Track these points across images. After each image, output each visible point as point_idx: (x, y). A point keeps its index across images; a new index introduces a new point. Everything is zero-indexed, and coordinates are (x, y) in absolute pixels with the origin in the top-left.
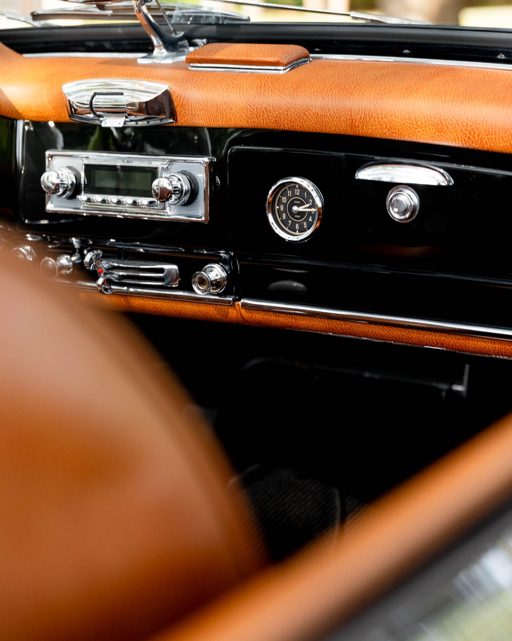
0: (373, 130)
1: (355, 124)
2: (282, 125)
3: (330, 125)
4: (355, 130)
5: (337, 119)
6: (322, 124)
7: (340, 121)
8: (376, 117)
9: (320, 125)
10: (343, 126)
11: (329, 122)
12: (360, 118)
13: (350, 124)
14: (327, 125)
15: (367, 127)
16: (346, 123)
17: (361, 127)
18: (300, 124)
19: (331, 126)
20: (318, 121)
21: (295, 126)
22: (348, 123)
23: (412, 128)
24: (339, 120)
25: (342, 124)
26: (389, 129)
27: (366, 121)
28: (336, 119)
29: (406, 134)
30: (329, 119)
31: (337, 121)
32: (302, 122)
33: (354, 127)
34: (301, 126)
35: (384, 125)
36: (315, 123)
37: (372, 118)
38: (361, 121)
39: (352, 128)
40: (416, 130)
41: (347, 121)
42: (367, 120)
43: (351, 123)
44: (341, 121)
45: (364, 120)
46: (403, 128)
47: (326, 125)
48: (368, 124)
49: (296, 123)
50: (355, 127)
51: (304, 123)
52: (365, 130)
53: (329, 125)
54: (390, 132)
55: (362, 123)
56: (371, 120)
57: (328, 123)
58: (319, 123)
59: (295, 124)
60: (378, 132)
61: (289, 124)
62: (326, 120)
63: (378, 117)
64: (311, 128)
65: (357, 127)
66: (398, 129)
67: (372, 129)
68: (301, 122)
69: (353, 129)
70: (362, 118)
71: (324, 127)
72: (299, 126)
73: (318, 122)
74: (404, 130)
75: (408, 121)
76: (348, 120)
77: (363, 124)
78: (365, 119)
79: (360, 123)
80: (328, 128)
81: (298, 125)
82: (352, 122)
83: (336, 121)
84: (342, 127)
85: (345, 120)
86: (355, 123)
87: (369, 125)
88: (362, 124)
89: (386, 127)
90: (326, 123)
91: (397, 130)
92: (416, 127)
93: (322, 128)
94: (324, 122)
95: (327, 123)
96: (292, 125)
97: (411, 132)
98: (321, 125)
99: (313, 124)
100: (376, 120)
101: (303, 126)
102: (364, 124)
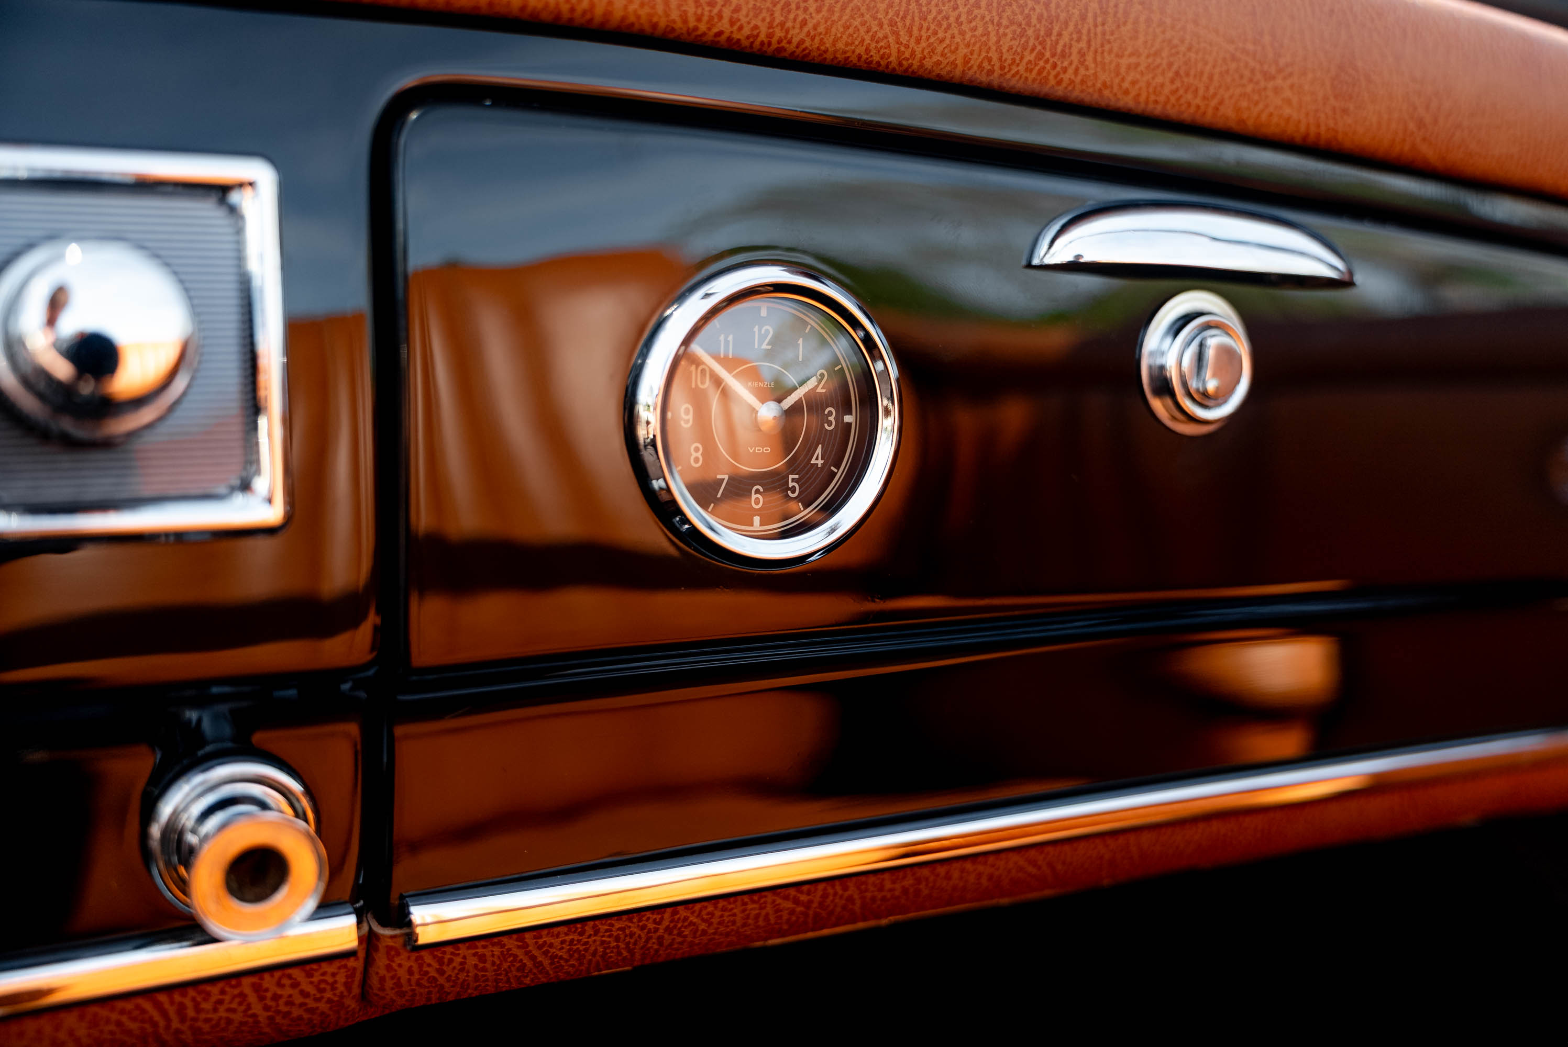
0: (1118, 74)
1: (1057, 42)
2: (727, 13)
3: (953, 37)
4: (1048, 66)
5: (990, 12)
6: (920, 29)
7: (999, 24)
8: (1142, 19)
9: (910, 32)
10: (1006, 44)
11: (952, 20)
12: (1083, 18)
13: (1037, 38)
14: (941, 35)
15: (1099, 59)
16: (1024, 30)
17: (1075, 57)
18: (818, 17)
19: (958, 39)
20: (907, 11)
21: (789, 24)
22: (1030, 32)
23: (1258, 76)
24: (996, 19)
25: (1005, 35)
26: (1177, 73)
27: (1104, 34)
28: (983, 11)
29: (1231, 97)
30: (955, 8)
31: (987, 18)
32: (831, 10)
33: (1048, 54)
34: (821, 29)
35: (1165, 53)
36: (892, 23)
37: (1125, 23)
38: (1085, 31)
39: (1041, 55)
40: (1271, 85)
41: (1029, 24)
42: (1106, 27)
43: (1042, 33)
44: (1005, 22)
45: (1096, 26)
46: (1227, 72)
47: (935, 33)
48: (1107, 47)
49: (800, 12)
50: (1053, 55)
51: (835, 17)
52: (1087, 69)
53: (948, 35)
54: (1178, 84)
55: (1085, 37)
56: (1123, 29)
57: (949, 26)
58: (908, 22)
59: (792, 16)
60: (1134, 83)
61: (764, 14)
62: (940, 12)
63: (1149, 21)
64: (863, 40)
65: (1063, 55)
66: (1211, 77)
67: (1118, 65)
68: (824, 12)
69: (1041, 63)
70: (1090, 15)
71: (924, 44)
72: (810, 25)
73: (904, 18)
74: (1229, 79)
75: (1250, 47)
76: (1034, 21)
77: (1089, 42)
78: (1099, 20)
79: (1079, 40)
80: (939, 49)
81: (804, 23)
82: (1049, 33)
83: (983, 18)
84: (999, 49)
85: (1020, 18)
86: (1060, 35)
87: (1110, 51)
88: (1083, 44)
89: (1170, 65)
90: (940, 25)
91: (1205, 78)
92: (1273, 70)
93: (912, 44)
94: (930, 18)
95: (945, 24)
96: (779, 18)
97: (1249, 89)
98: (915, 32)
99: (881, 25)
100: (1142, 27)
101: (828, 31)
102: (1093, 43)
